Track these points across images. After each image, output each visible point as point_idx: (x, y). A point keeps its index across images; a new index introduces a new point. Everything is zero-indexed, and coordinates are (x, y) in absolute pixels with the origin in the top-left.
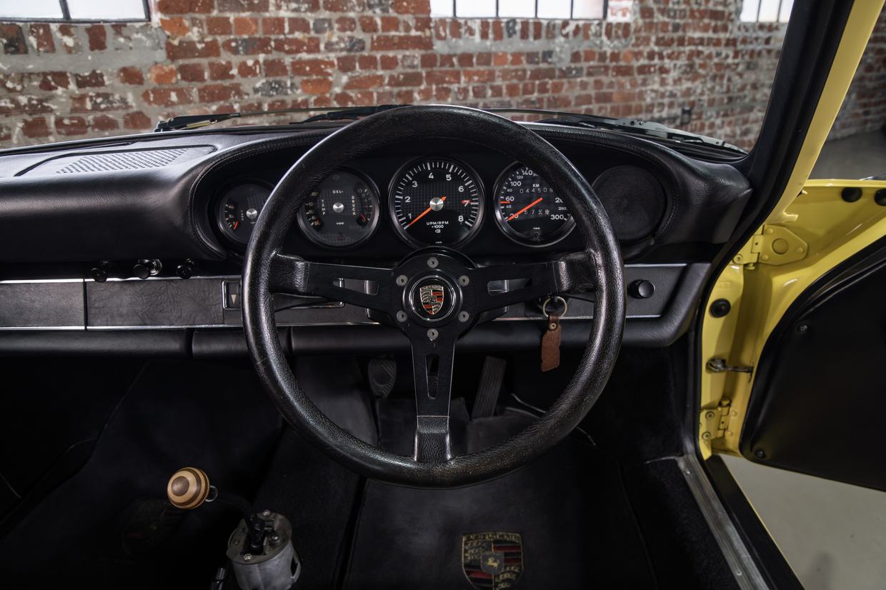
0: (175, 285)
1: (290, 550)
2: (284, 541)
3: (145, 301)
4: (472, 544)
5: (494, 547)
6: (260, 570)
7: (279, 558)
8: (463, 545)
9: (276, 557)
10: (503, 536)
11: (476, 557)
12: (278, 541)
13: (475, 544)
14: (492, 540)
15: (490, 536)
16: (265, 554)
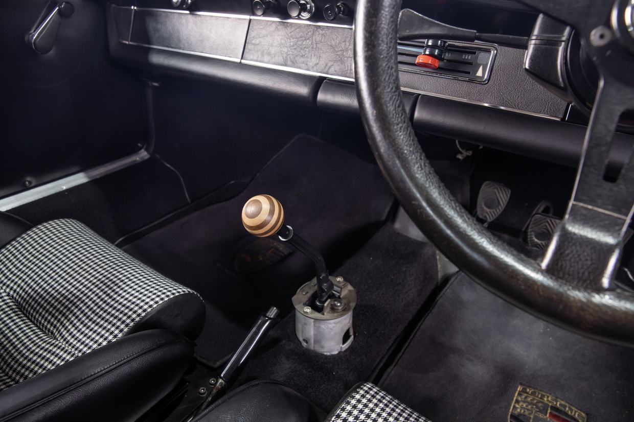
0: (321, 32)
1: (348, 321)
2: (345, 310)
3: (292, 44)
4: (526, 398)
5: (550, 413)
6: (314, 325)
7: (335, 323)
8: (516, 395)
9: (332, 321)
10: (565, 407)
11: (527, 413)
12: (340, 308)
13: (529, 399)
14: (550, 404)
15: (550, 399)
16: (323, 314)
